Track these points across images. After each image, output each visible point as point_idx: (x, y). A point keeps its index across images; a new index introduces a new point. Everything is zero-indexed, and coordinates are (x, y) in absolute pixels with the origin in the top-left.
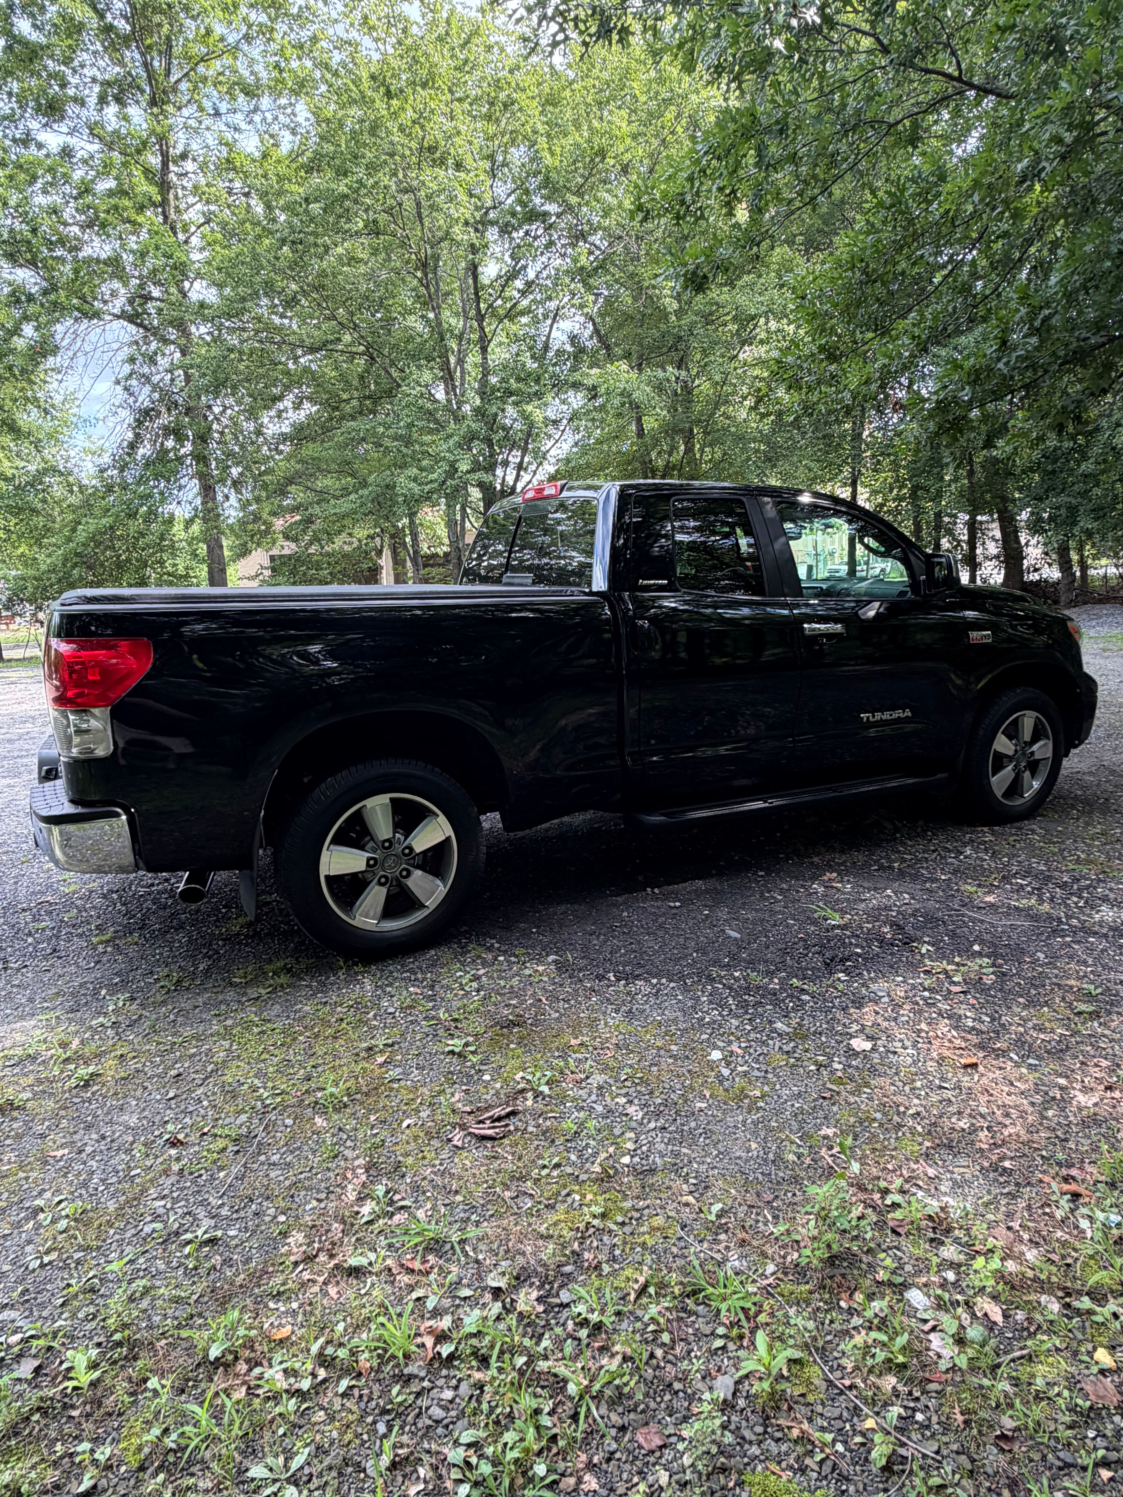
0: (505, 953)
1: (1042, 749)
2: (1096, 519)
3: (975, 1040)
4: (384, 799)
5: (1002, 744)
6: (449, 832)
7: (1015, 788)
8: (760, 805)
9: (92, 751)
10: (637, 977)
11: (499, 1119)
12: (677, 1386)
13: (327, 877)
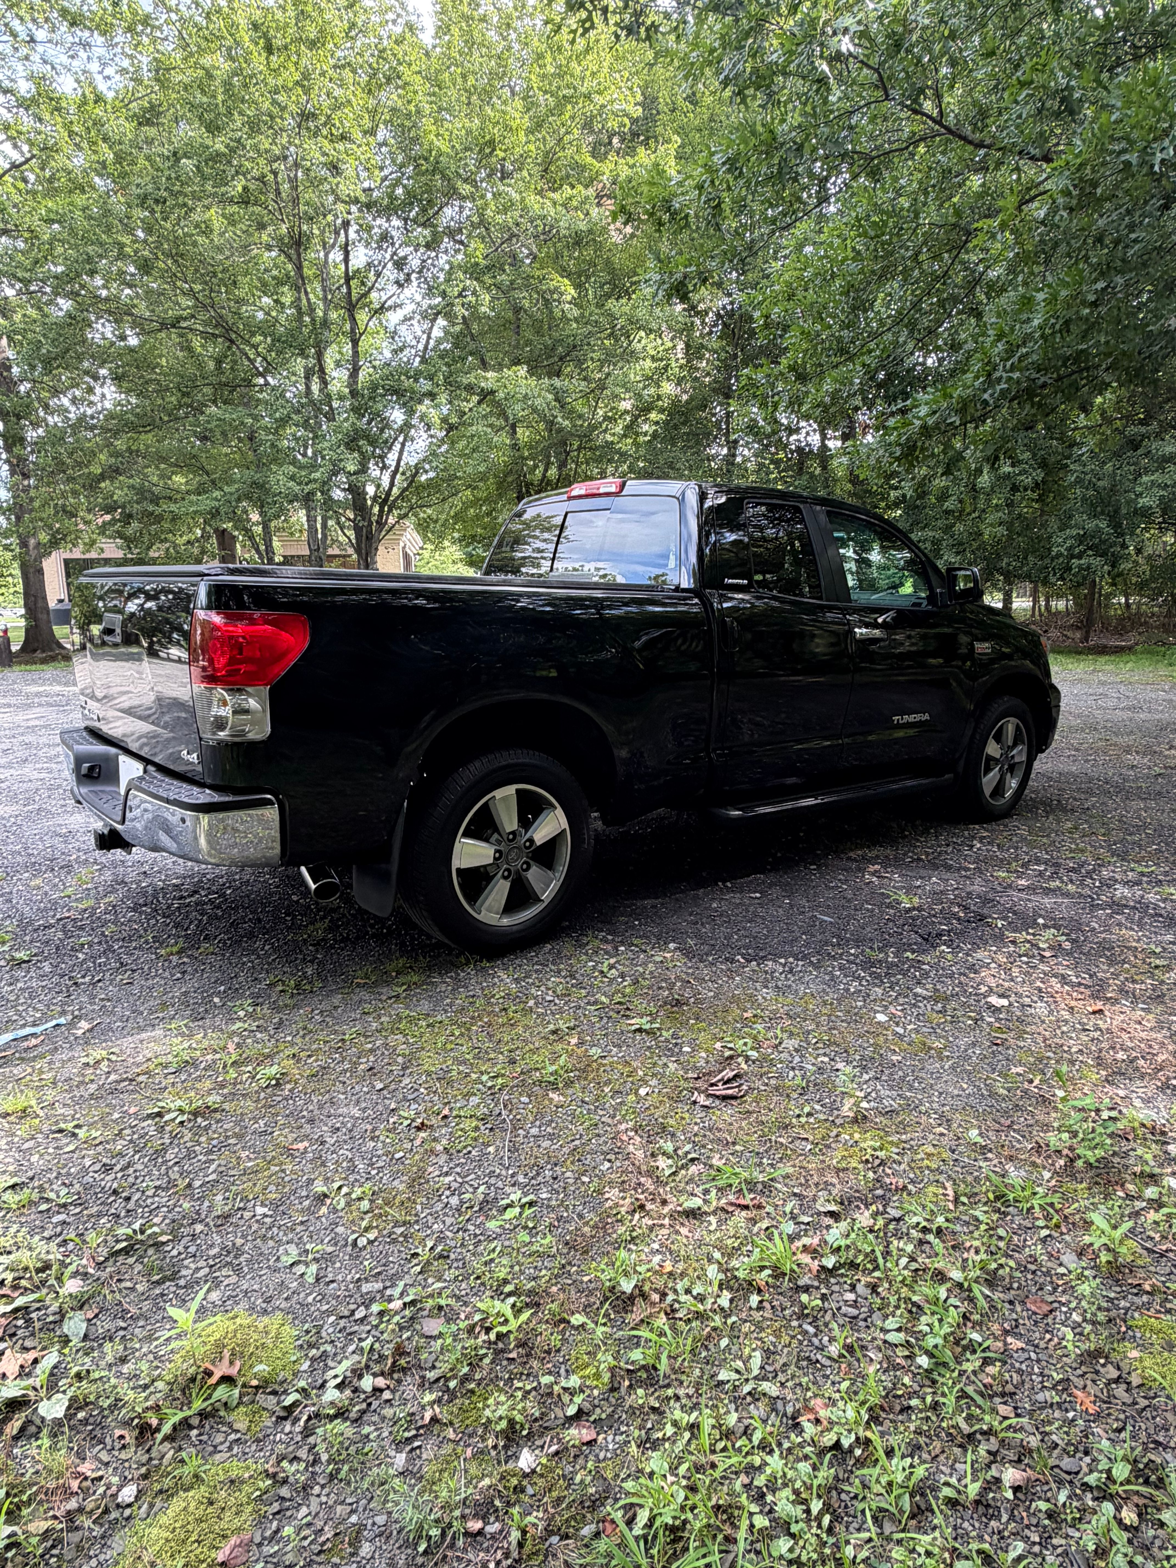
0: (622, 943)
1: (1019, 754)
2: (958, 553)
3: (1088, 992)
4: (510, 790)
5: (993, 749)
6: (564, 823)
7: (999, 790)
8: (810, 802)
9: (243, 733)
10: (764, 958)
11: (729, 1081)
12: (1032, 1267)
13: (458, 870)
